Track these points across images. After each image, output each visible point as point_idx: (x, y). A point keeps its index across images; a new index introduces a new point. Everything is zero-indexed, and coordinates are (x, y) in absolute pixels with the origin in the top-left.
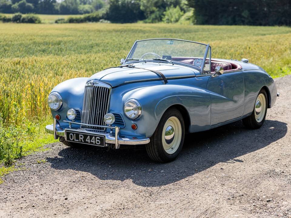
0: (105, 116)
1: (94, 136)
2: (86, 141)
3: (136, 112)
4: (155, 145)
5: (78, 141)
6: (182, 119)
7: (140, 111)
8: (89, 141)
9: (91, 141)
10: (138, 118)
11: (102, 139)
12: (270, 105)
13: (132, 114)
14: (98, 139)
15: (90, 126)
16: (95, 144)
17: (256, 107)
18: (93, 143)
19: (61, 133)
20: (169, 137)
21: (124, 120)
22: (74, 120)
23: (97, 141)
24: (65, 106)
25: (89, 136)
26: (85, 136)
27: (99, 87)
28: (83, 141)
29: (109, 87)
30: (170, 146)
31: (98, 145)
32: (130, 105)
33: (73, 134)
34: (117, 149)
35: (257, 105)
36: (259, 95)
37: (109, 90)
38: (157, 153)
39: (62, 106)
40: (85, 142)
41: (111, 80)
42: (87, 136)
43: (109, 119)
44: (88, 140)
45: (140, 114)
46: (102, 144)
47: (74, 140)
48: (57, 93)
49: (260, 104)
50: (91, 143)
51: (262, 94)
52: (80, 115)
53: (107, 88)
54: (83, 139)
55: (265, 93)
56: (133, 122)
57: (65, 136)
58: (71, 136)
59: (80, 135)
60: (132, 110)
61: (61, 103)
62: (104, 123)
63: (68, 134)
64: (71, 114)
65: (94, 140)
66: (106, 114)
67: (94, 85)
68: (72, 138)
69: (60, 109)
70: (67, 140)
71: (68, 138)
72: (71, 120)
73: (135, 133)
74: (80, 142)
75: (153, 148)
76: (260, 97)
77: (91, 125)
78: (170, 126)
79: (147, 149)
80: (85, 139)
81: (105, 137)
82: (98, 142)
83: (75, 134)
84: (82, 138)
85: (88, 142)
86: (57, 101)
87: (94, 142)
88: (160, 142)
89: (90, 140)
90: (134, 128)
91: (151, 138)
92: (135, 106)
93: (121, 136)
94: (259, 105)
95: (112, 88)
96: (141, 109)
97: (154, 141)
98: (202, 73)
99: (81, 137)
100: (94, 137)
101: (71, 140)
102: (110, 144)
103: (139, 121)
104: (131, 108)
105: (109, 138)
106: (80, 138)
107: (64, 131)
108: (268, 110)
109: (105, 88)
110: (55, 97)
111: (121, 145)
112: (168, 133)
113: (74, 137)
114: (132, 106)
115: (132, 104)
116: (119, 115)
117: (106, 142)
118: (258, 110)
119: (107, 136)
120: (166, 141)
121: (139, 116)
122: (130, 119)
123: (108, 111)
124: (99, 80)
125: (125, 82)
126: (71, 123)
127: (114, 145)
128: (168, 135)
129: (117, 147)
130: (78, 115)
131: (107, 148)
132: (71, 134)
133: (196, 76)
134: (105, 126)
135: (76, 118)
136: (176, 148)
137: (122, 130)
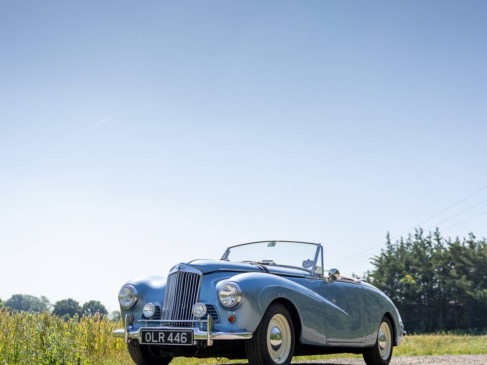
0: (193, 307)
1: (179, 332)
2: (168, 340)
3: (233, 299)
4: (258, 346)
5: (157, 341)
6: (291, 322)
7: (240, 298)
8: (172, 340)
9: (175, 340)
10: (235, 307)
11: (189, 335)
12: (396, 340)
13: (229, 302)
14: (184, 336)
15: (173, 323)
16: (180, 342)
17: (380, 341)
18: (176, 342)
19: (134, 334)
20: (275, 343)
21: (219, 310)
22: (152, 317)
23: (182, 338)
24: (140, 302)
25: (172, 334)
26: (167, 334)
27: (186, 273)
28: (164, 341)
29: (201, 274)
30: (277, 354)
31: (183, 343)
32: (227, 288)
33: (151, 332)
34: (209, 346)
35: (381, 337)
36: (382, 325)
37: (199, 276)
38: (260, 358)
39: (137, 302)
40: (166, 341)
41: (201, 265)
42: (169, 333)
43: (199, 309)
44: (170, 338)
45: (239, 301)
46: (189, 341)
47: (151, 342)
48: (131, 286)
49: (384, 336)
50: (174, 342)
51: (384, 323)
52: (160, 312)
53: (197, 274)
54: (164, 338)
55: (389, 321)
56: (229, 312)
57: (140, 339)
58: (148, 335)
59: (160, 333)
60: (230, 295)
61: (136, 299)
62: (193, 315)
63: (143, 333)
64: (148, 310)
65: (178, 338)
66: (195, 303)
67: (181, 270)
68: (148, 339)
69: (134, 307)
70: (142, 343)
71: (144, 340)
72: (148, 319)
73: (234, 327)
74: (160, 343)
75: (255, 350)
76: (383, 328)
77: (175, 321)
78: (277, 327)
79: (247, 354)
80: (166, 338)
81: (193, 331)
82: (184, 340)
83: (153, 333)
84: (162, 338)
85: (170, 342)
86: (131, 296)
87: (178, 340)
88: (264, 343)
89: (174, 338)
90: (231, 320)
91: (255, 334)
92: (233, 290)
93: (213, 330)
94: (383, 338)
95: (203, 274)
96: (240, 295)
97: (257, 341)
98: (313, 275)
99: (162, 335)
100: (178, 334)
101: (148, 341)
102: (199, 341)
103: (238, 311)
104: (228, 293)
105: (199, 333)
106: (160, 337)
107: (138, 332)
108: (394, 348)
109: (194, 273)
110: (128, 290)
111: (214, 341)
112: (274, 337)
113: (152, 337)
114: (230, 291)
115: (229, 287)
116: (212, 306)
117: (195, 339)
118: (381, 344)
119: (196, 330)
120: (272, 346)
121: (238, 303)
122: (226, 309)
123: (198, 302)
124: (187, 264)
125: (220, 269)
126: (148, 322)
127: (206, 341)
128: (274, 339)
129: (210, 343)
130: (158, 313)
131: (195, 346)
132: (148, 333)
133: (307, 277)
134: (193, 321)
135: (154, 315)
136: (284, 358)
137: (215, 325)
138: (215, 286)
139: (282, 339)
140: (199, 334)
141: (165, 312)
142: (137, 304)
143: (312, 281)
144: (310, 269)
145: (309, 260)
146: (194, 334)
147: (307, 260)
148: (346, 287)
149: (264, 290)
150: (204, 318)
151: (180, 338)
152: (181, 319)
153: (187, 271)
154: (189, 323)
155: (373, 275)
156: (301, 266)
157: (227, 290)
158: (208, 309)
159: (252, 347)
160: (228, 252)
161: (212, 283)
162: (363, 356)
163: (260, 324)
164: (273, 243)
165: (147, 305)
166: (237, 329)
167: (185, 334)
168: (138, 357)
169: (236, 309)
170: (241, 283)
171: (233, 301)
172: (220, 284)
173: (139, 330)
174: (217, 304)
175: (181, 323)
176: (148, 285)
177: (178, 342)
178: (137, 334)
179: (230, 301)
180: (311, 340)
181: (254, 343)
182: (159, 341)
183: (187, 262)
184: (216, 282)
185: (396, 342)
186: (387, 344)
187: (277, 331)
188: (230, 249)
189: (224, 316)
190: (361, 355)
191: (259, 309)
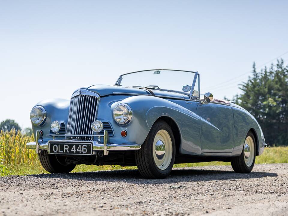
0: (92, 124)
1: (80, 144)
2: (72, 150)
3: (125, 118)
4: (145, 156)
5: (62, 152)
6: (173, 136)
7: (131, 116)
8: (75, 151)
9: (78, 150)
10: (127, 124)
11: (89, 147)
12: (258, 151)
13: (121, 120)
14: (85, 147)
15: (76, 137)
16: (82, 153)
17: (245, 151)
18: (78, 152)
19: (44, 146)
20: (160, 153)
21: (114, 127)
22: (58, 132)
23: (83, 149)
24: (48, 120)
25: (75, 145)
26: (71, 146)
27: (86, 96)
28: (68, 152)
29: (98, 97)
30: (160, 162)
31: (84, 153)
32: (120, 109)
33: (58, 145)
34: (105, 156)
35: (246, 149)
36: (247, 138)
37: (97, 99)
38: (148, 165)
39: (45, 120)
40: (70, 152)
41: (98, 89)
42: (73, 145)
43: (97, 126)
44: (74, 149)
45: (130, 119)
46: (89, 151)
47: (58, 152)
48: (40, 106)
49: (248, 148)
50: (77, 152)
51: (249, 137)
52: (64, 128)
53: (95, 97)
54: (68, 149)
55: (253, 137)
56: (122, 128)
57: (49, 150)
58: (55, 147)
59: (65, 145)
60: (122, 114)
61: (45, 117)
62: (92, 130)
63: (51, 145)
64: (55, 126)
65: (80, 149)
66: (93, 121)
67: (81, 94)
68: (55, 150)
69: (43, 124)
70: (51, 153)
71: (52, 151)
72: (55, 133)
73: (125, 140)
74: (65, 153)
75: (143, 159)
76: (248, 141)
77: (77, 135)
78: (160, 140)
79: (136, 162)
80: (70, 149)
82: (85, 150)
83: (59, 145)
84: (67, 149)
85: (73, 152)
86: (41, 115)
87: (80, 151)
88: (151, 153)
89: (76, 149)
90: (124, 134)
91: (143, 146)
92: (125, 110)
93: (109, 142)
94: (247, 149)
95: (100, 97)
96: (131, 114)
97: (145, 152)
98: (191, 98)
99: (66, 147)
100: (80, 146)
101: (55, 151)
102: (98, 152)
103: (129, 127)
104: (121, 113)
106: (65, 149)
107: (47, 144)
108: (257, 157)
109: (93, 96)
110: (38, 110)
111: (110, 151)
112: (158, 148)
113: (58, 148)
114: (122, 111)
115: (122, 108)
116: (107, 123)
117: (94, 150)
118: (246, 154)
119: (95, 143)
120: (157, 155)
121: (129, 121)
122: (119, 126)
123: (96, 120)
124: (87, 89)
125: (114, 93)
126: (55, 136)
127: (103, 152)
128: (159, 150)
129: (106, 153)
130: (63, 129)
131: (94, 156)
132: (55, 145)
133: (186, 99)
134: (92, 135)
135: (60, 131)
136: (167, 165)
137: (111, 138)
138: (110, 107)
139: (165, 150)
140: (97, 146)
141: (69, 128)
142: (46, 121)
143: (191, 103)
144: (189, 92)
145: (188, 85)
146: (93, 145)
147: (186, 85)
148: (218, 108)
149: (151, 111)
150: (101, 133)
151: (82, 149)
152: (82, 134)
153: (87, 95)
154: (89, 137)
155: (241, 98)
156: (182, 91)
157: (120, 110)
158: (104, 125)
159: (140, 156)
160: (120, 79)
161: (108, 104)
162: (231, 163)
163: (147, 138)
164: (158, 72)
165: (54, 122)
166: (128, 142)
167: (86, 146)
168: (47, 164)
169: (128, 125)
170: (132, 105)
171: (125, 119)
172: (114, 105)
173: (48, 143)
174: (111, 122)
175: (82, 137)
176: (54, 106)
177: (80, 152)
178: (46, 146)
179: (123, 119)
180: (189, 151)
181: (143, 153)
182: (65, 152)
183: (86, 87)
184: (111, 104)
185: (259, 152)
186: (251, 154)
187: (161, 143)
188: (122, 77)
189: (117, 131)
190: (230, 163)
191: (146, 126)
